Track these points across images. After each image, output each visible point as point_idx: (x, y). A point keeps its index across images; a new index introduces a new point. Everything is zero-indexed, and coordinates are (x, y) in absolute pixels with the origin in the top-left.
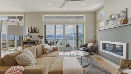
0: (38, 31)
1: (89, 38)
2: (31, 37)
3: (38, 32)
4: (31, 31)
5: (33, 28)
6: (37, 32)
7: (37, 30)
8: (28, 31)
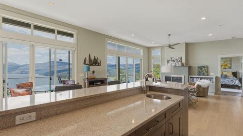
2: (93, 72)
3: (100, 65)
4: (90, 62)
5: (92, 58)
6: (99, 65)
7: (98, 61)
8: (85, 63)
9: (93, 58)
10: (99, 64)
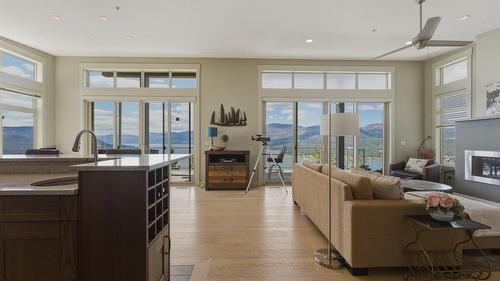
0: (245, 119)
1: (403, 143)
2: (225, 138)
3: (245, 124)
4: (222, 120)
5: (227, 111)
6: (241, 124)
7: (241, 116)
8: (213, 122)
9: (230, 111)
10: (243, 123)
